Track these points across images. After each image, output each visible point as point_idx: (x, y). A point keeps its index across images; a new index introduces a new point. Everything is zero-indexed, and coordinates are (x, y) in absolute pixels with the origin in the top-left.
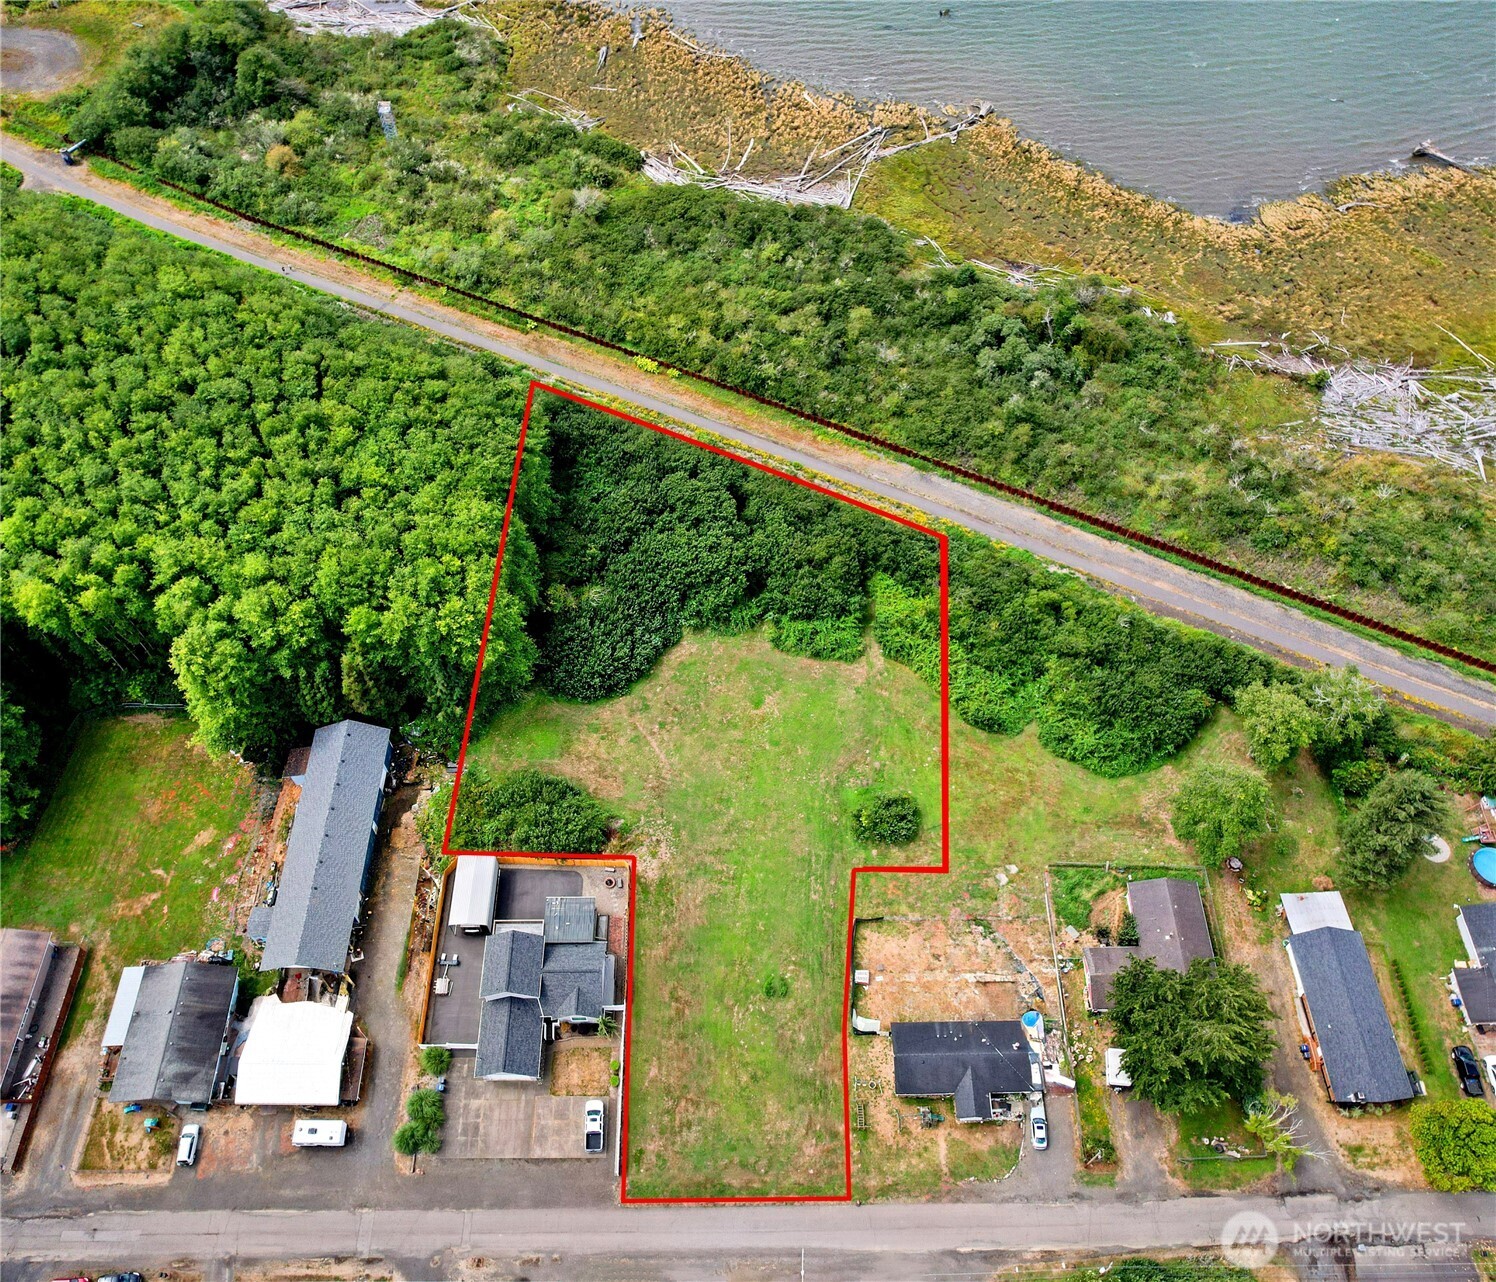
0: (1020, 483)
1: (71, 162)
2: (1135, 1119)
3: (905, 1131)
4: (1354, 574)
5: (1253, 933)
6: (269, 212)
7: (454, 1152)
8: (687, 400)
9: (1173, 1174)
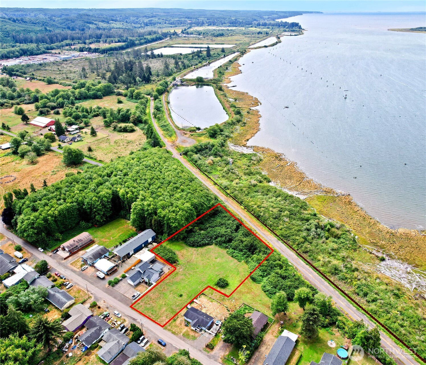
0: (296, 249)
1: (181, 155)
2: (222, 347)
3: (181, 324)
4: (357, 291)
5: (275, 334)
6: (202, 169)
7: (115, 288)
8: (245, 215)
9: (221, 359)
